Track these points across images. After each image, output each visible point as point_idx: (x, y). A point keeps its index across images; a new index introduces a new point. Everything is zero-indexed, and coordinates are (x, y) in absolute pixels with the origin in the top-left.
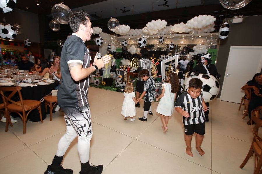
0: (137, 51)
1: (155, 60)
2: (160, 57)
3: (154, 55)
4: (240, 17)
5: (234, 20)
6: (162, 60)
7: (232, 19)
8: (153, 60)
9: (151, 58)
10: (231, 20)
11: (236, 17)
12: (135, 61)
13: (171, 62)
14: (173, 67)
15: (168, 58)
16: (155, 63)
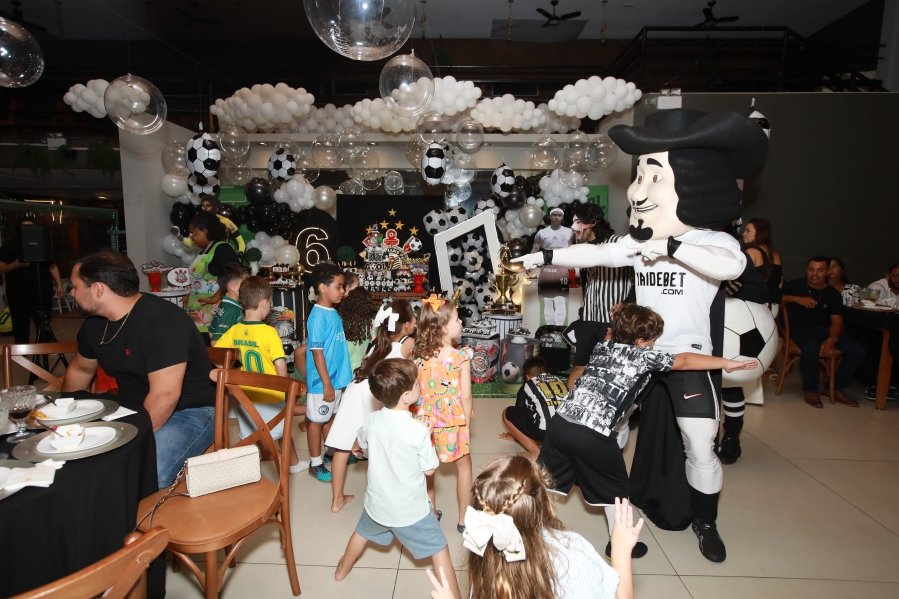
0: (318, 197)
1: (398, 231)
2: (430, 220)
3: (392, 213)
4: (674, 92)
5: (660, 99)
6: (434, 231)
7: (653, 97)
8: (392, 234)
9: (384, 225)
10: (653, 100)
11: (665, 92)
12: (313, 240)
13: (470, 236)
14: (480, 254)
15: (454, 220)
16: (401, 245)
